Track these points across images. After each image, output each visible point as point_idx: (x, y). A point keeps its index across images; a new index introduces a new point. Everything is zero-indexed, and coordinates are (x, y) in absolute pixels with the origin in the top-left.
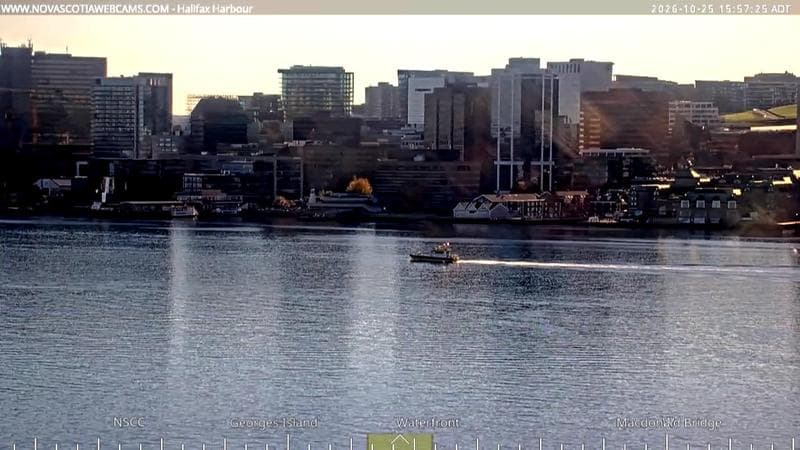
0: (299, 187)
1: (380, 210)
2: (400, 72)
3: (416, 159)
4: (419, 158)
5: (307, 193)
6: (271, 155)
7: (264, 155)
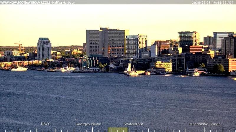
0: (184, 66)
1: (208, 73)
2: (214, 33)
3: (219, 58)
4: (220, 58)
5: (186, 68)
6: (176, 57)
7: (173, 57)
